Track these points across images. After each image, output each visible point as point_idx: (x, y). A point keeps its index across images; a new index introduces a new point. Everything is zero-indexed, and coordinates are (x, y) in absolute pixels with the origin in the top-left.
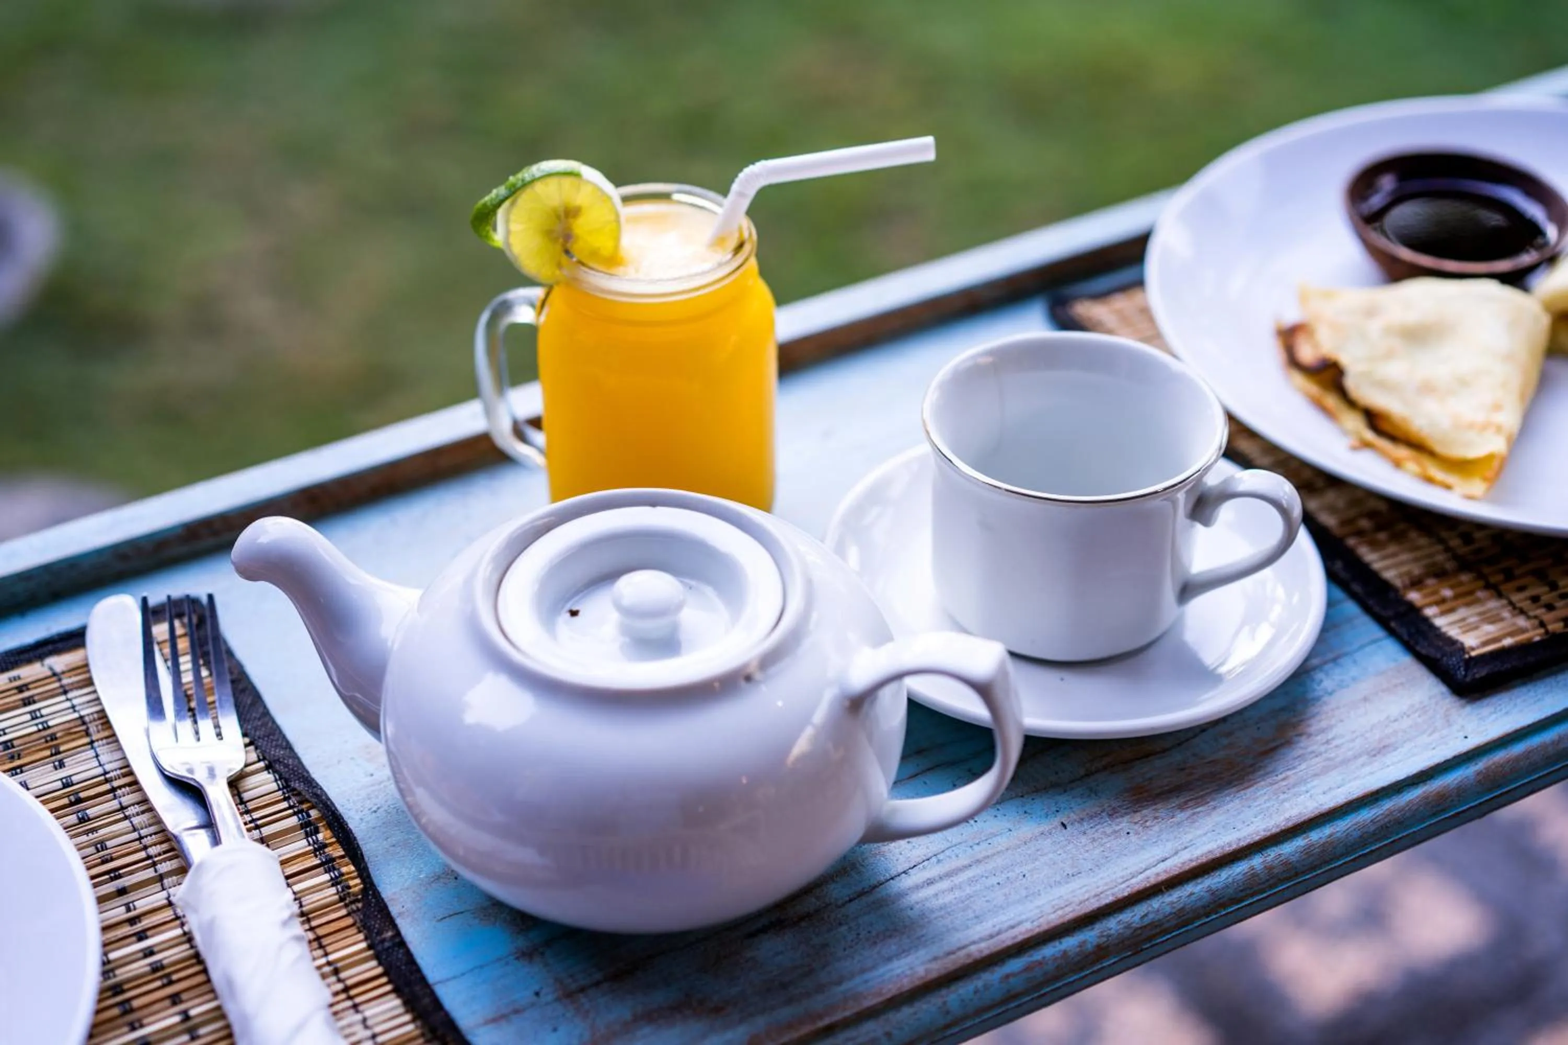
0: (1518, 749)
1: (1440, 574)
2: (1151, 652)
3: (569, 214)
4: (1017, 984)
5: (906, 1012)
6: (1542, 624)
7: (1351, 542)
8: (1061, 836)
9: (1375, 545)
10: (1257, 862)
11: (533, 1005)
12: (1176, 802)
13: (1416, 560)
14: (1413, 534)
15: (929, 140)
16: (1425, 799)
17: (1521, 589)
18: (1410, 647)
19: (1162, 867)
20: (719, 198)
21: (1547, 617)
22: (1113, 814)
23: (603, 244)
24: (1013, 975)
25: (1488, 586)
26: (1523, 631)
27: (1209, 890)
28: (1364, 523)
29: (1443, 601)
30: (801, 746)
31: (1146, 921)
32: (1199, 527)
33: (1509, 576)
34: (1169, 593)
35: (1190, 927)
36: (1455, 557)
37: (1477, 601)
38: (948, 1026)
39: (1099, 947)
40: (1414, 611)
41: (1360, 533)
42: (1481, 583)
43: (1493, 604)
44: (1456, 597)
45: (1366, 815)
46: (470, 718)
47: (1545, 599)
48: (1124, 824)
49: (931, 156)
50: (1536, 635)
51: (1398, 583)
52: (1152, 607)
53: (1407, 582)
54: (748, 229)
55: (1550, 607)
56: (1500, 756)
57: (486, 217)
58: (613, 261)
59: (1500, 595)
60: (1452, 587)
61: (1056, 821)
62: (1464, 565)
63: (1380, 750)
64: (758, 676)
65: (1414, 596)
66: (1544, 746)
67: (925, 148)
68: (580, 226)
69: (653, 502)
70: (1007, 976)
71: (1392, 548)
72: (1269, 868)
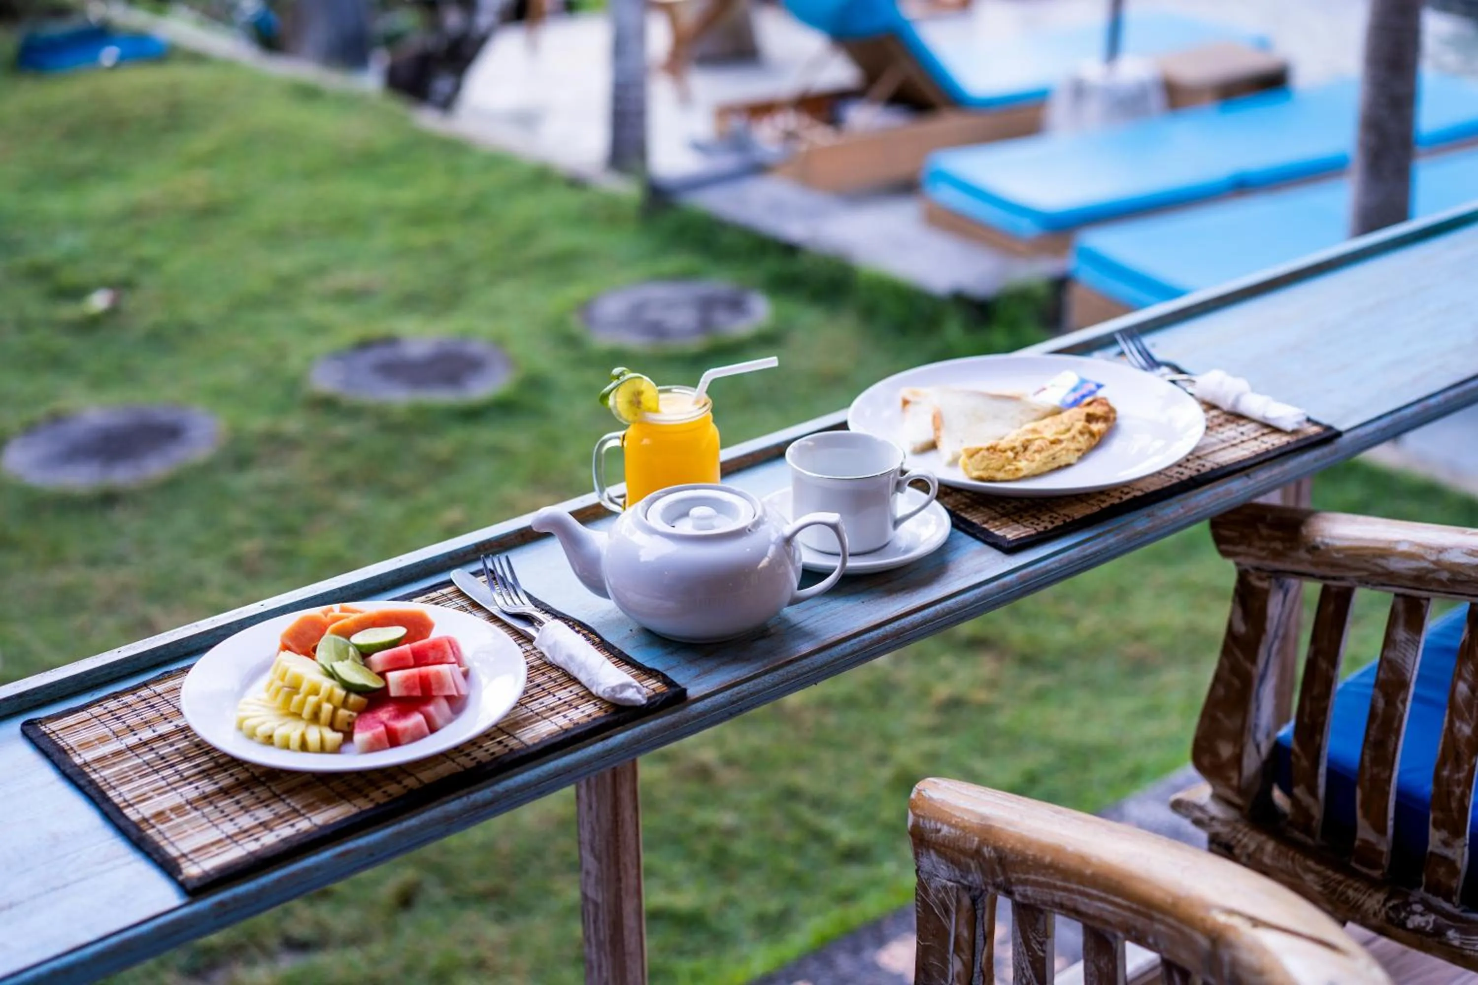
0: (1030, 569)
1: (995, 519)
2: (887, 548)
3: (638, 394)
4: (857, 647)
5: (817, 656)
6: (1035, 529)
7: (958, 512)
8: (863, 605)
9: (966, 512)
10: (938, 607)
11: (678, 665)
12: (904, 592)
13: (984, 516)
14: (982, 508)
15: (775, 358)
16: (998, 587)
17: (1026, 521)
18: (985, 542)
19: (903, 609)
20: (693, 389)
21: (1037, 527)
22: (881, 597)
23: (652, 404)
24: (855, 644)
25: (1013, 521)
26: (1029, 531)
27: (922, 617)
28: (962, 506)
29: (997, 526)
30: (764, 563)
31: (900, 627)
32: (899, 494)
33: (1021, 517)
34: (890, 526)
35: (915, 630)
36: (1000, 514)
37: (1009, 526)
38: (833, 661)
39: (884, 636)
40: (985, 530)
41: (961, 510)
42: (1010, 520)
43: (1016, 526)
44: (1002, 525)
45: (976, 591)
46: (642, 559)
47: (1036, 522)
48: (886, 599)
49: (776, 364)
50: (1033, 532)
51: (978, 523)
52: (883, 532)
53: (982, 522)
54: (705, 397)
55: (1038, 524)
56: (1024, 571)
57: (605, 397)
58: (657, 411)
59: (1018, 523)
60: (1000, 522)
61: (860, 601)
62: (1003, 516)
63: (978, 572)
64: (753, 530)
65: (985, 526)
66: (1040, 568)
67: (773, 362)
68: (643, 398)
69: (695, 488)
70: (852, 645)
71: (974, 513)
72: (943, 610)
